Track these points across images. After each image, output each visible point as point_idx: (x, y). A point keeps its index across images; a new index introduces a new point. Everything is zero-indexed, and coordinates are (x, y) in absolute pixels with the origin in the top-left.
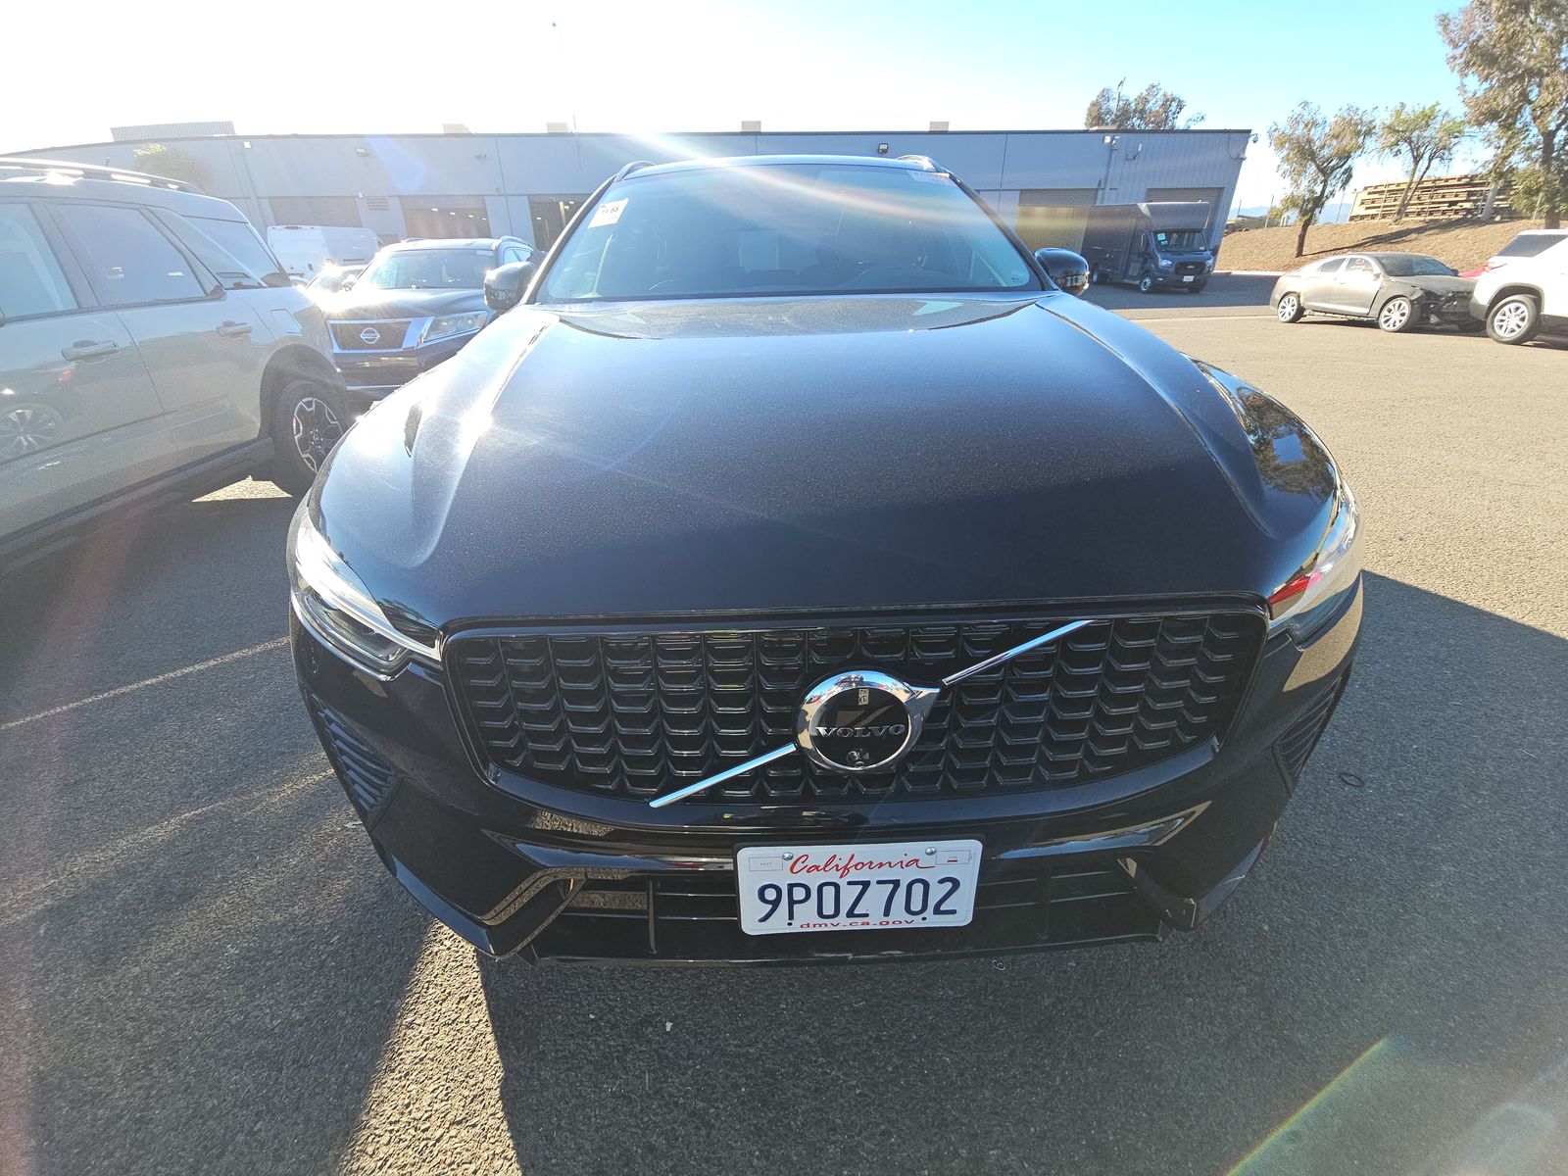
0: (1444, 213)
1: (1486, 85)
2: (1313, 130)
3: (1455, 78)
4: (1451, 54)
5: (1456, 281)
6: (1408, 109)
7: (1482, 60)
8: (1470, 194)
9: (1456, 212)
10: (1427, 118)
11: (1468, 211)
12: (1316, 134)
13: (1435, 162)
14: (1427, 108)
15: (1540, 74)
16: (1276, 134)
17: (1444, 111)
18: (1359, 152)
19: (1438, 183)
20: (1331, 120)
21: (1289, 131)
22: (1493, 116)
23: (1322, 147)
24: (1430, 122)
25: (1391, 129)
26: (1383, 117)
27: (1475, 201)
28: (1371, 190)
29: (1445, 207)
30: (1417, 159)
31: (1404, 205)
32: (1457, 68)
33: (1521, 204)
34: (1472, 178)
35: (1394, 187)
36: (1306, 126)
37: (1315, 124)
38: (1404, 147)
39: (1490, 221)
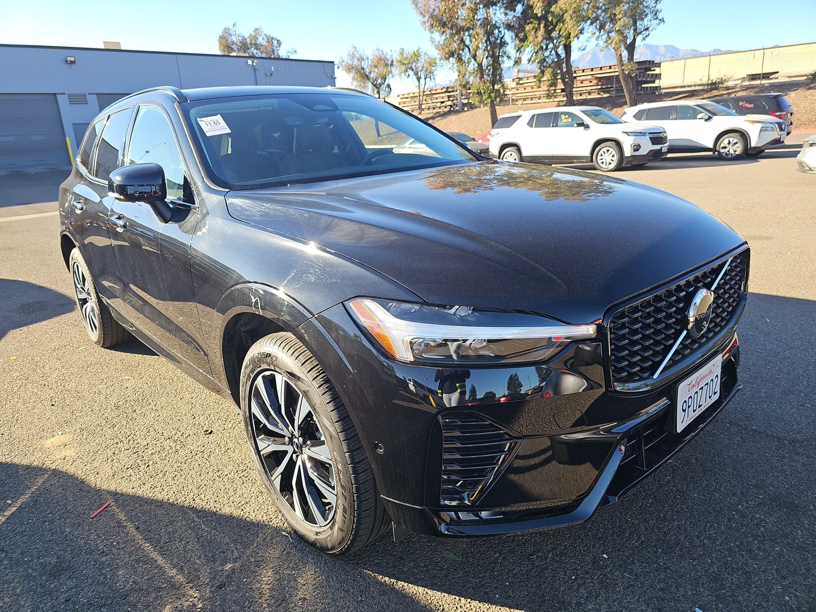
0: (440, 108)
1: (443, 37)
2: (363, 62)
3: (428, 33)
4: (423, 21)
5: (476, 144)
6: (406, 51)
7: (439, 24)
8: (449, 97)
9: (445, 107)
10: (417, 55)
11: (451, 106)
12: (365, 64)
13: (428, 80)
14: (415, 51)
15: (468, 29)
16: (343, 64)
17: (424, 52)
18: (390, 75)
19: (433, 92)
20: (371, 57)
21: (350, 63)
22: (452, 54)
23: (370, 73)
24: (418, 58)
25: (401, 62)
26: (396, 57)
27: (452, 101)
28: (402, 97)
29: (439, 105)
30: (419, 79)
31: (420, 105)
32: (427, 28)
33: (474, 100)
34: (447, 88)
35: (412, 95)
36: (359, 60)
37: (362, 59)
38: (411, 73)
39: (463, 110)
